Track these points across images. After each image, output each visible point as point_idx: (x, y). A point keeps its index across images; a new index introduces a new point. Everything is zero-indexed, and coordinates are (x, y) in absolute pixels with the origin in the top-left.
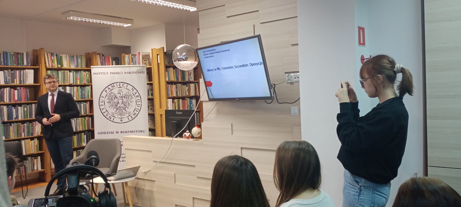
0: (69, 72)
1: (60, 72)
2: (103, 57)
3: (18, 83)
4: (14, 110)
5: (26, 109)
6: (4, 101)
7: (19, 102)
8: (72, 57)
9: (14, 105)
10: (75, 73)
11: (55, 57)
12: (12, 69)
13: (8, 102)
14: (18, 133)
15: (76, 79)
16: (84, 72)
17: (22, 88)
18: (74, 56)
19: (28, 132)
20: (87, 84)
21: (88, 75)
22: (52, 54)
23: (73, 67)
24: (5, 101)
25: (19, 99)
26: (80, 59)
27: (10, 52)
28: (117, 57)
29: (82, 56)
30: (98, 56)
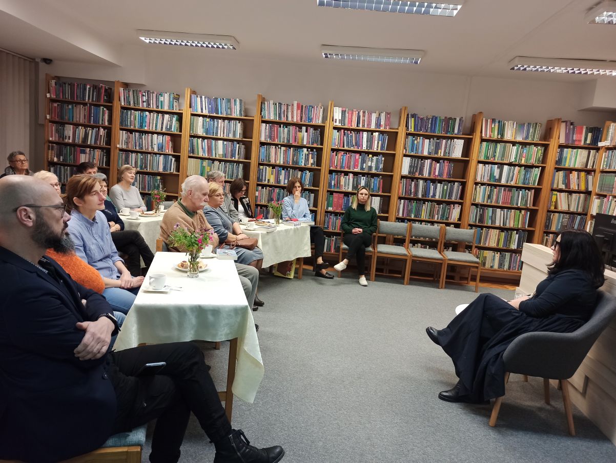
0: (512, 145)
1: (499, 145)
2: (572, 127)
3: (442, 155)
4: (432, 187)
5: (446, 187)
6: (422, 175)
7: (439, 178)
8: (521, 126)
9: (434, 181)
10: (521, 148)
11: (497, 124)
12: (439, 138)
13: (427, 176)
14: (431, 214)
15: (521, 155)
16: (535, 147)
17: (446, 162)
18: (524, 124)
19: (443, 215)
20: (536, 164)
21: (540, 151)
22: (493, 121)
23: (519, 139)
24: (424, 175)
25: (441, 174)
26: (533, 128)
27: (440, 117)
28: (597, 128)
29: (536, 124)
30: (563, 125)
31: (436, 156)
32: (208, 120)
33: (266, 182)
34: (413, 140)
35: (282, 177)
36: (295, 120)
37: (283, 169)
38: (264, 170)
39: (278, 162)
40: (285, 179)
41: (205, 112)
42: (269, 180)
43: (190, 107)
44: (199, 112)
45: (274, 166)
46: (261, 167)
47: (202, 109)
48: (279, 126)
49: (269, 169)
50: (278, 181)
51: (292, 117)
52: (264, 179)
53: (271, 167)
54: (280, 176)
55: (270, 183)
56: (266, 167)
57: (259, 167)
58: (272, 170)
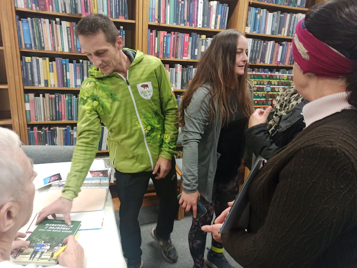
31: (279, 36)
33: (42, 86)
34: (256, 13)
35: (70, 75)
37: (71, 62)
38: (35, 63)
39: (59, 50)
40: (76, 78)
42: (46, 82)
45: (52, 57)
46: (28, 59)
49: (44, 63)
50: (64, 83)
52: (36, 79)
53: (47, 59)
54: (68, 73)
55: (50, 86)
56: (38, 58)
57: (23, 59)
58: (51, 63)
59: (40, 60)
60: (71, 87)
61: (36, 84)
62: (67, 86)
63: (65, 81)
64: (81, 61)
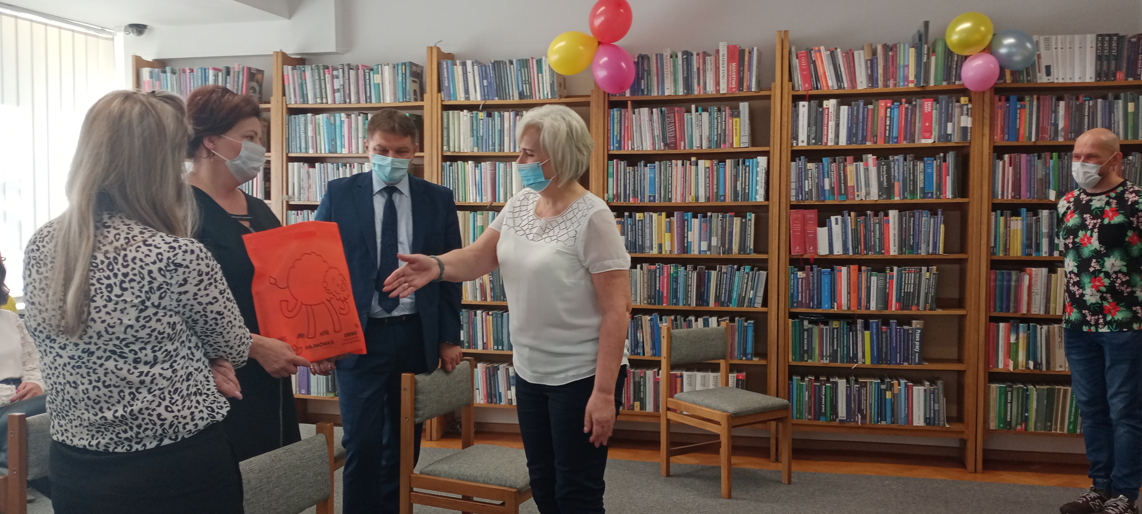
32: (482, 115)
33: (655, 252)
35: (693, 236)
36: (723, 90)
37: (695, 216)
38: (647, 221)
40: (700, 240)
41: (476, 97)
42: (660, 246)
43: (439, 90)
44: (461, 99)
45: (670, 211)
46: (639, 216)
47: (467, 91)
48: (684, 109)
49: (658, 220)
50: (684, 247)
51: (717, 84)
52: (647, 243)
53: (664, 214)
54: (689, 232)
55: (663, 253)
56: (651, 213)
57: (633, 216)
58: (668, 220)
59: (655, 216)
60: (692, 253)
61: (647, 251)
62: (687, 253)
63: (686, 245)
64: (709, 214)
